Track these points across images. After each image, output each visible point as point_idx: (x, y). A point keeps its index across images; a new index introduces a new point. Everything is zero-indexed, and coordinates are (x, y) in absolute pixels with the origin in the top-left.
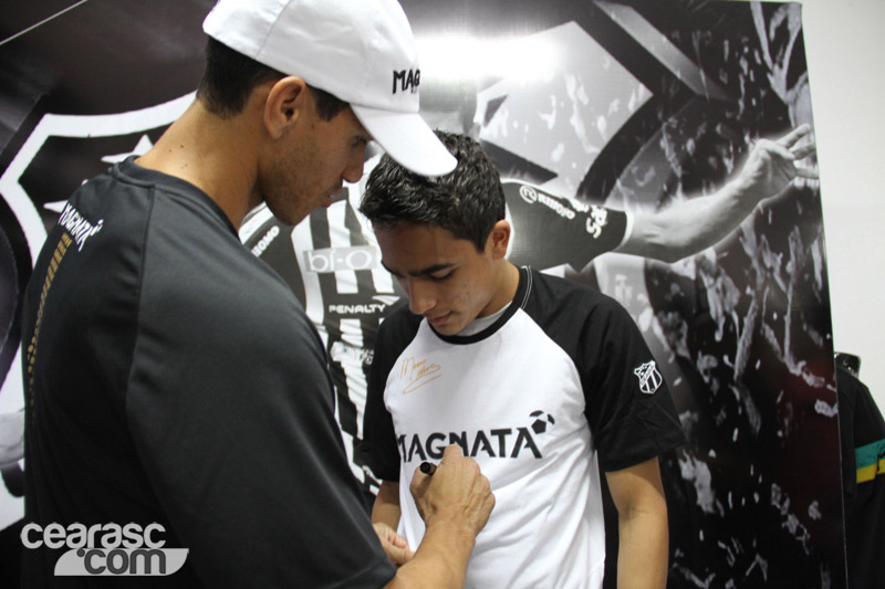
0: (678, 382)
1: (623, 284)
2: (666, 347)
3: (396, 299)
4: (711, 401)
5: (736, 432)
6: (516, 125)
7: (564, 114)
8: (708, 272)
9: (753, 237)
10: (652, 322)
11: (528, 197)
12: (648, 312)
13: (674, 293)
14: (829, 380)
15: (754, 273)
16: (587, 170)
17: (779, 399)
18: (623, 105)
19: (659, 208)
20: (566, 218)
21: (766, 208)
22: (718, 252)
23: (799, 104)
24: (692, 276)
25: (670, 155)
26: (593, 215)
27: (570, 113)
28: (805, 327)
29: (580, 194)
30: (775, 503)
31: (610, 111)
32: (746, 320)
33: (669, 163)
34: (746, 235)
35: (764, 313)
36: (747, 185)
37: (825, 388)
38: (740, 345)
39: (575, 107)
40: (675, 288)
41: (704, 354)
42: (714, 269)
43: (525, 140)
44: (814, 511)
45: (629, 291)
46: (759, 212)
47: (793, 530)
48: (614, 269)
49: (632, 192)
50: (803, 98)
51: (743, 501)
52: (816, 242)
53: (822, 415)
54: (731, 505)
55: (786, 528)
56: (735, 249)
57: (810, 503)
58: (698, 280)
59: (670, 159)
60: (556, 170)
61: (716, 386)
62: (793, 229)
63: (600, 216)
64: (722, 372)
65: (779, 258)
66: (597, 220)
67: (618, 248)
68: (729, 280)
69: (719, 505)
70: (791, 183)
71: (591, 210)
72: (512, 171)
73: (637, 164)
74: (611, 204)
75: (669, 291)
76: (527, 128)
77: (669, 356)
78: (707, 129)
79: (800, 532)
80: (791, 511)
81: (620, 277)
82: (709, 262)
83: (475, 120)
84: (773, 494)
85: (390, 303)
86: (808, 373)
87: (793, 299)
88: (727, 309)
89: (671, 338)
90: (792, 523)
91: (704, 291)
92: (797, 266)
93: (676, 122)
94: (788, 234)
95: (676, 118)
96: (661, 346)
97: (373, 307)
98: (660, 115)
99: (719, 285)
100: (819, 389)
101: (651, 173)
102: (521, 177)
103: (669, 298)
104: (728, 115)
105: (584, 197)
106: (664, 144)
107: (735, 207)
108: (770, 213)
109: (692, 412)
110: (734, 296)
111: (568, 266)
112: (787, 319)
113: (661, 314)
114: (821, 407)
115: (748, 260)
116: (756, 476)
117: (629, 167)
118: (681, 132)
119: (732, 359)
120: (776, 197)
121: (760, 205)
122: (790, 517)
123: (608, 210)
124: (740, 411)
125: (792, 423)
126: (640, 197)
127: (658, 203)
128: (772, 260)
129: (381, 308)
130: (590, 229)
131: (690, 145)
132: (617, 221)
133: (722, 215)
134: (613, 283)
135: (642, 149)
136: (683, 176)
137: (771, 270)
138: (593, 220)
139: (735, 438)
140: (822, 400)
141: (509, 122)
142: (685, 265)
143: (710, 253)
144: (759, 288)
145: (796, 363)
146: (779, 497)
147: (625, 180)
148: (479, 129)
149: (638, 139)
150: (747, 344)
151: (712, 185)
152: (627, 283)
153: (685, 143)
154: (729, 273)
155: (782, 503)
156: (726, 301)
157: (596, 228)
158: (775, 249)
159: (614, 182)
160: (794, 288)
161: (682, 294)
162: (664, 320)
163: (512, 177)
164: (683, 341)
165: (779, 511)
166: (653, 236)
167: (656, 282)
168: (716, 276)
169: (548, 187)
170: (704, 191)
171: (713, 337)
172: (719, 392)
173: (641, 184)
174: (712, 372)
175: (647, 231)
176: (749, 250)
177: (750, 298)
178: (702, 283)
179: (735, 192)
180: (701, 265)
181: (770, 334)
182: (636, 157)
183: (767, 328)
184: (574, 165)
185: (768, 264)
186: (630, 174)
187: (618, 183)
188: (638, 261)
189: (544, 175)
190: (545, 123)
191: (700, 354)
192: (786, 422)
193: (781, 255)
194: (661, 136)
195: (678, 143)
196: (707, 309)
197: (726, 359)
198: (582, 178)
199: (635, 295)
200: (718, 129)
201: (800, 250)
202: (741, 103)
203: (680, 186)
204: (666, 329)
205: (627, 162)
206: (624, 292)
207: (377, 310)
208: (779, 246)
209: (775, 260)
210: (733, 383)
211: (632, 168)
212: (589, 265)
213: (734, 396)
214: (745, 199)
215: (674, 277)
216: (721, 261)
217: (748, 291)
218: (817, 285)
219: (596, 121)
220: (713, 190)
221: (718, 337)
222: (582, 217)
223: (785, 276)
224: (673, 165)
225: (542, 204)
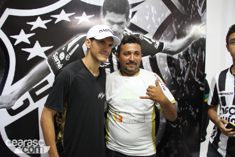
0: (172, 83)
1: (162, 60)
2: (170, 75)
3: (109, 63)
4: (179, 87)
5: (184, 94)
6: (139, 19)
7: (151, 17)
8: (180, 58)
9: (191, 50)
10: (168, 69)
11: (141, 38)
12: (167, 67)
13: (173, 63)
14: (203, 83)
15: (190, 58)
16: (155, 32)
17: (193, 87)
18: (164, 15)
19: (171, 42)
20: (150, 44)
21: (194, 43)
22: (183, 53)
23: (204, 17)
24: (177, 59)
25: (174, 29)
26: (156, 43)
27: (152, 16)
28: (200, 71)
29: (153, 38)
30: (190, 109)
31: (161, 17)
32: (188, 69)
33: (174, 31)
34: (189, 49)
35: (191, 67)
36: (191, 37)
37: (202, 84)
38: (186, 75)
39: (153, 15)
40: (173, 61)
41: (178, 77)
42: (182, 57)
43: (141, 23)
44: (197, 111)
45: (163, 62)
46: (192, 43)
47: (193, 115)
48: (160, 57)
49: (165, 38)
50: (205, 15)
51: (184, 109)
52: (204, 51)
53: (201, 90)
54: (181, 110)
55: (192, 114)
56: (187, 52)
57: (197, 109)
58: (178, 59)
59: (174, 30)
60: (148, 31)
61: (180, 84)
62: (199, 48)
63: (158, 43)
64: (182, 81)
65: (196, 55)
66: (157, 44)
67: (161, 52)
68: (185, 60)
69: (179, 110)
70: (200, 37)
71: (156, 42)
72: (138, 31)
73: (167, 31)
74: (160, 41)
75: (172, 62)
76: (142, 20)
77: (171, 77)
78: (183, 22)
79: (194, 115)
80: (193, 111)
81: (161, 59)
82: (181, 55)
83: (129, 17)
84: (190, 107)
85: (108, 65)
86: (199, 81)
87: (198, 64)
88: (184, 66)
89: (172, 73)
90: (193, 113)
91: (180, 62)
92: (199, 56)
93: (176, 20)
94: (198, 49)
95: (176, 19)
96: (169, 75)
97: (104, 65)
98: (173, 18)
99: (183, 61)
100: (201, 84)
101: (170, 33)
102: (140, 33)
103: (172, 64)
104: (188, 19)
105: (154, 38)
106: (173, 26)
107: (187, 42)
108: (195, 44)
109: (175, 90)
110: (186, 64)
111: (150, 56)
112: (196, 69)
113: (170, 67)
114: (201, 89)
115: (189, 55)
116: (187, 104)
117: (165, 31)
118: (177, 23)
119: (184, 78)
120: (196, 40)
121: (193, 42)
122: (193, 112)
123: (160, 42)
124: (185, 89)
125: (195, 92)
126: (167, 39)
127: (171, 41)
128: (194, 55)
129: (106, 66)
130: (155, 47)
131: (179, 26)
132: (162, 45)
133: (184, 44)
134: (160, 60)
135: (168, 27)
136: (177, 34)
137: (194, 57)
138: (156, 45)
139: (183, 95)
140: (201, 87)
141: (137, 18)
142: (176, 56)
143: (181, 53)
144: (191, 62)
145: (197, 79)
146: (191, 108)
147: (164, 34)
148: (130, 19)
149: (167, 24)
150: (187, 75)
151: (183, 37)
152: (163, 60)
153: (178, 26)
154: (185, 58)
155: (191, 109)
156: (184, 65)
157: (156, 47)
158: (195, 53)
159: (161, 35)
160: (198, 62)
161: (175, 63)
162: (171, 69)
163: (138, 33)
164: (174, 74)
165: (191, 111)
166: (169, 49)
167: (169, 60)
168: (182, 59)
169: (146, 36)
170: (181, 38)
171: (180, 73)
172: (181, 85)
173: (167, 36)
174: (179, 81)
175: (168, 48)
176: (190, 53)
177: (189, 64)
178: (179, 60)
179: (188, 39)
180: (179, 56)
181: (192, 72)
182: (167, 29)
183: (192, 71)
184: (152, 30)
185: (193, 56)
186: (165, 33)
187: (162, 35)
188: (166, 55)
189: (145, 32)
190: (146, 19)
191: (177, 77)
192: (194, 92)
193: (196, 54)
194: (173, 24)
195: (176, 25)
196: (180, 66)
197: (183, 78)
198: (154, 34)
199: (164, 63)
200: (186, 22)
201: (200, 53)
202: (191, 16)
203: (176, 37)
204: (171, 71)
205: (165, 30)
206: (162, 62)
207: (105, 66)
208: (196, 52)
209: (195, 55)
210: (184, 83)
211: (166, 32)
212: (155, 56)
213: (184, 86)
214: (190, 40)
215: (173, 59)
216: (184, 55)
217: (189, 62)
218: (203, 61)
219: (158, 19)
220: (183, 38)
221: (182, 73)
222: (154, 43)
223: (197, 59)
224: (175, 31)
225: (145, 40)
